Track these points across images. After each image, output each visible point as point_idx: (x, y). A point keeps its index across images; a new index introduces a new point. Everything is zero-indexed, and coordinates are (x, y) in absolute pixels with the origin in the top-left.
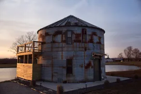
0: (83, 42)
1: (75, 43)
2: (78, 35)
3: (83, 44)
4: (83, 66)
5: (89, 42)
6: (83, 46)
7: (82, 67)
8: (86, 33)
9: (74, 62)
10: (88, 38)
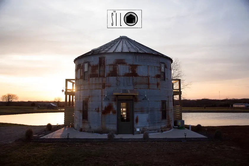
0: (100, 76)
1: (91, 79)
2: (94, 68)
3: (101, 79)
4: (100, 110)
5: (109, 75)
6: (101, 82)
7: (98, 111)
8: (104, 64)
9: (90, 103)
10: (108, 70)
